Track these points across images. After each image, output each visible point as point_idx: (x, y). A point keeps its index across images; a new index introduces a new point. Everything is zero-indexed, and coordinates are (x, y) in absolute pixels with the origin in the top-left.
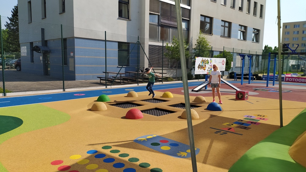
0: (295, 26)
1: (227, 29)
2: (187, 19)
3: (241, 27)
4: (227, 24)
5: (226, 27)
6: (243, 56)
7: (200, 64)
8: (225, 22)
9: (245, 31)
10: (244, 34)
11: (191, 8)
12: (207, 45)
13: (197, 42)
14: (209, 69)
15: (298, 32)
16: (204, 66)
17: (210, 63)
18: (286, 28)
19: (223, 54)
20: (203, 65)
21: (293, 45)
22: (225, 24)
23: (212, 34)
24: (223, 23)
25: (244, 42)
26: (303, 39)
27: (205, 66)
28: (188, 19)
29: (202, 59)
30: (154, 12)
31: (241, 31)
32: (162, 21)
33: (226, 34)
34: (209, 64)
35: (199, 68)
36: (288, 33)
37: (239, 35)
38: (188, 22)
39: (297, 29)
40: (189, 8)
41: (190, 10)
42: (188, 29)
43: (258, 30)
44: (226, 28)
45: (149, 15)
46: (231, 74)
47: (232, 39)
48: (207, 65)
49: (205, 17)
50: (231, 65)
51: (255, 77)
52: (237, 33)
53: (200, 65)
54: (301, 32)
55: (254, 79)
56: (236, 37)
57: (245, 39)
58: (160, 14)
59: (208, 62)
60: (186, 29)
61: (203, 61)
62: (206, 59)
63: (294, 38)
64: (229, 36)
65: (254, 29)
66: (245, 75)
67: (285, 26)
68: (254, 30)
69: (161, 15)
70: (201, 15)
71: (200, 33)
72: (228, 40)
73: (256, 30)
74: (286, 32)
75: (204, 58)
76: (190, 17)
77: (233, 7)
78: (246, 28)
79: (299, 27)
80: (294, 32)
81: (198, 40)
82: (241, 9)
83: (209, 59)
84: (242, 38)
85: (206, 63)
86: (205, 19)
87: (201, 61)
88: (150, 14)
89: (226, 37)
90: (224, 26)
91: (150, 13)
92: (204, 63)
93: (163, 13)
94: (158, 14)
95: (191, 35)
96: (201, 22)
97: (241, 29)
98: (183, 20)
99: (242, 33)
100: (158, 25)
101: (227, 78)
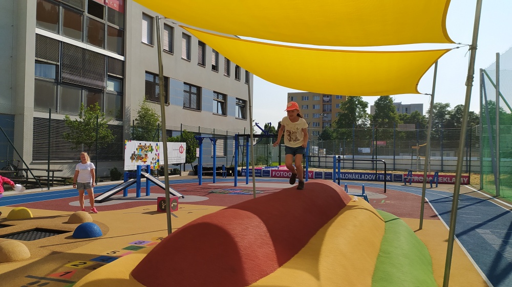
0: (303, 97)
1: (194, 97)
2: (118, 76)
3: (218, 96)
4: (194, 90)
5: (193, 94)
6: (214, 138)
7: (134, 152)
8: (191, 85)
9: (223, 101)
10: (224, 105)
11: (125, 58)
12: (156, 120)
13: (139, 116)
14: (155, 161)
15: (307, 106)
16: (144, 156)
17: (155, 150)
19: (184, 137)
20: (142, 154)
22: (190, 90)
23: (169, 104)
24: (187, 88)
25: (223, 118)
26: (314, 116)
27: (146, 155)
28: (121, 77)
29: (139, 145)
30: (46, 60)
31: (218, 102)
32: (64, 75)
33: (194, 105)
34: (154, 152)
35: (132, 158)
37: (215, 106)
38: (121, 82)
39: (305, 102)
40: (122, 58)
41: (123, 63)
42: (121, 93)
43: (244, 102)
45: (36, 63)
46: (196, 167)
47: (203, 112)
48: (149, 154)
49: (155, 75)
50: (196, 154)
51: (231, 172)
52: (211, 104)
53: (136, 153)
54: (311, 107)
55: (230, 175)
56: (210, 109)
57: (224, 113)
58: (58, 64)
59: (152, 150)
60: (116, 93)
61: (141, 148)
62: (148, 143)
64: (199, 108)
66: (218, 169)
68: (237, 100)
69: (63, 65)
70: (147, 72)
71: (144, 101)
72: (196, 113)
73: (241, 101)
75: (143, 143)
76: (123, 73)
77: (203, 63)
78: (225, 96)
79: (308, 99)
80: (303, 106)
81: (139, 112)
82: (215, 68)
83: (153, 144)
84: (220, 112)
85: (147, 151)
86: (155, 78)
87: (137, 147)
88: (37, 61)
89: (193, 109)
90: (190, 93)
92: (143, 151)
93: (67, 62)
94: (55, 63)
95: (127, 104)
96: (147, 83)
97: (218, 98)
98: (111, 78)
99: (219, 104)
100: (55, 82)
101: (189, 175)
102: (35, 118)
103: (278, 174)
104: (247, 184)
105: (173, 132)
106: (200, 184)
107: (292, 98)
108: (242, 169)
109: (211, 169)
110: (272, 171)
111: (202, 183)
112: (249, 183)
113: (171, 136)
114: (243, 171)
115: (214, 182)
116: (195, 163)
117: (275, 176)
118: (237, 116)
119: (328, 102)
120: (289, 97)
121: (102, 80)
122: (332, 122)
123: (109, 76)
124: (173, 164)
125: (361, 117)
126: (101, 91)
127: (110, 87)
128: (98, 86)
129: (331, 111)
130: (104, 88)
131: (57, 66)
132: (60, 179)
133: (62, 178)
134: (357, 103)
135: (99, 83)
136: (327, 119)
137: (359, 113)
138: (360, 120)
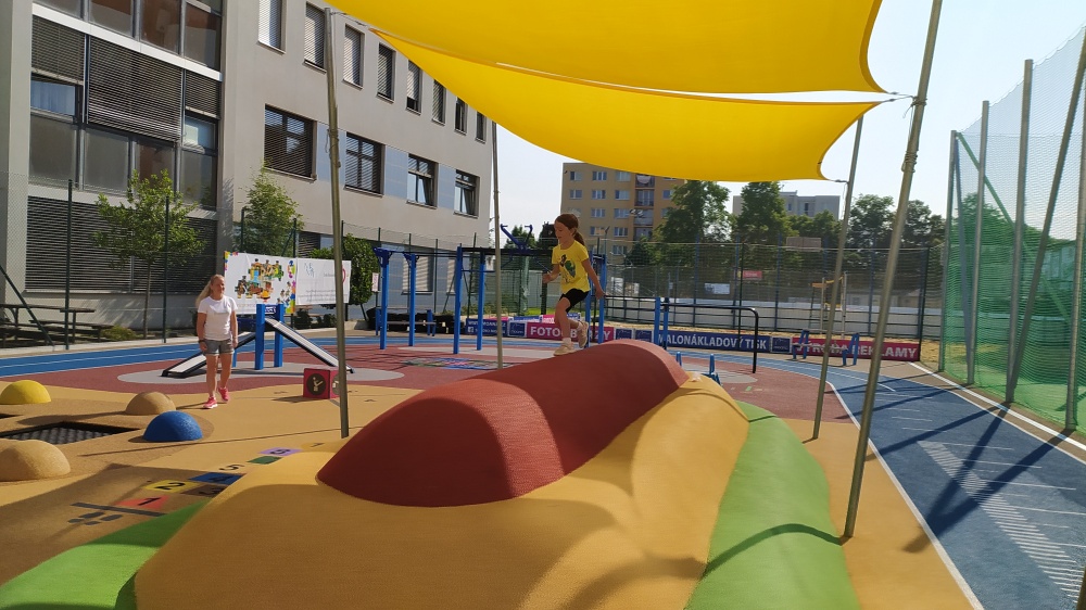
0: (595, 173)
1: (368, 166)
2: (206, 114)
3: (418, 165)
4: (368, 150)
5: (367, 158)
6: (412, 254)
7: (245, 277)
8: (362, 140)
9: (429, 176)
10: (430, 185)
11: (223, 76)
12: (289, 211)
13: (251, 202)
14: (286, 298)
15: (604, 192)
16: (263, 286)
17: (286, 275)
18: (572, 178)
19: (348, 248)
20: (261, 281)
21: (592, 229)
22: (361, 150)
23: (315, 177)
24: (354, 145)
25: (428, 211)
26: (616, 215)
27: (269, 285)
28: (214, 116)
29: (254, 262)
30: (55, 72)
31: (419, 177)
32: (93, 108)
33: (367, 183)
34: (286, 277)
35: (240, 290)
36: (579, 194)
37: (412, 187)
38: (214, 127)
39: (600, 185)
40: (215, 75)
41: (219, 86)
42: (213, 150)
43: (474, 179)
44: (364, 161)
45: (32, 79)
46: (371, 313)
47: (387, 199)
48: (275, 282)
49: (286, 115)
50: (371, 285)
51: (444, 324)
52: (403, 182)
53: (247, 280)
54: (610, 194)
55: (442, 331)
56: (403, 194)
57: (431, 201)
58: (83, 83)
59: (281, 274)
60: (203, 151)
61: (258, 269)
62: (272, 260)
63: (593, 210)
64: (377, 189)
65: (458, 172)
66: (420, 317)
67: (569, 173)
68: (460, 176)
69: (91, 86)
70: (268, 108)
71: (263, 170)
72: (373, 200)
73: (466, 178)
74: (572, 192)
75: (262, 259)
76: (219, 109)
77: (388, 94)
78: (432, 166)
79: (605, 179)
80: (594, 192)
81: (252, 193)
82: (413, 104)
83: (284, 261)
84: (422, 199)
85: (270, 277)
86: (285, 121)
87: (250, 267)
88: (35, 76)
89: (365, 191)
90: (360, 155)
91: (33, 74)
92: (263, 275)
93: (99, 80)
94: (74, 81)
95: (227, 173)
96: (269, 131)
97: (418, 170)
98: (192, 117)
99: (421, 181)
100: (74, 123)
101: (357, 328)
102: (30, 198)
103: (541, 331)
104: (479, 348)
105: (322, 238)
106: (382, 348)
107: (573, 174)
108: (468, 320)
109: (405, 317)
110: (530, 325)
111: (386, 345)
112: (483, 349)
113: (318, 247)
114: (470, 323)
115: (411, 345)
116: (369, 305)
117: (536, 336)
118: (457, 209)
119: (646, 185)
120: (565, 172)
121: (174, 122)
122: (655, 227)
123: (188, 112)
124: (324, 305)
125: (712, 219)
126: (171, 144)
127: (191, 136)
128: (164, 133)
129: (652, 204)
130: (176, 137)
131: (78, 87)
132: (90, 328)
133: (94, 327)
134: (706, 189)
135: (166, 127)
136: (643, 222)
137: (710, 211)
138: (711, 227)
